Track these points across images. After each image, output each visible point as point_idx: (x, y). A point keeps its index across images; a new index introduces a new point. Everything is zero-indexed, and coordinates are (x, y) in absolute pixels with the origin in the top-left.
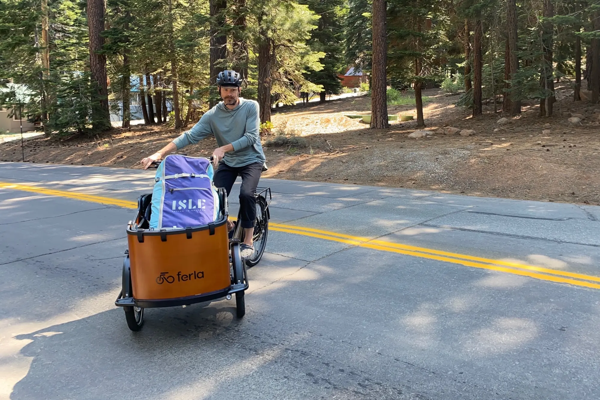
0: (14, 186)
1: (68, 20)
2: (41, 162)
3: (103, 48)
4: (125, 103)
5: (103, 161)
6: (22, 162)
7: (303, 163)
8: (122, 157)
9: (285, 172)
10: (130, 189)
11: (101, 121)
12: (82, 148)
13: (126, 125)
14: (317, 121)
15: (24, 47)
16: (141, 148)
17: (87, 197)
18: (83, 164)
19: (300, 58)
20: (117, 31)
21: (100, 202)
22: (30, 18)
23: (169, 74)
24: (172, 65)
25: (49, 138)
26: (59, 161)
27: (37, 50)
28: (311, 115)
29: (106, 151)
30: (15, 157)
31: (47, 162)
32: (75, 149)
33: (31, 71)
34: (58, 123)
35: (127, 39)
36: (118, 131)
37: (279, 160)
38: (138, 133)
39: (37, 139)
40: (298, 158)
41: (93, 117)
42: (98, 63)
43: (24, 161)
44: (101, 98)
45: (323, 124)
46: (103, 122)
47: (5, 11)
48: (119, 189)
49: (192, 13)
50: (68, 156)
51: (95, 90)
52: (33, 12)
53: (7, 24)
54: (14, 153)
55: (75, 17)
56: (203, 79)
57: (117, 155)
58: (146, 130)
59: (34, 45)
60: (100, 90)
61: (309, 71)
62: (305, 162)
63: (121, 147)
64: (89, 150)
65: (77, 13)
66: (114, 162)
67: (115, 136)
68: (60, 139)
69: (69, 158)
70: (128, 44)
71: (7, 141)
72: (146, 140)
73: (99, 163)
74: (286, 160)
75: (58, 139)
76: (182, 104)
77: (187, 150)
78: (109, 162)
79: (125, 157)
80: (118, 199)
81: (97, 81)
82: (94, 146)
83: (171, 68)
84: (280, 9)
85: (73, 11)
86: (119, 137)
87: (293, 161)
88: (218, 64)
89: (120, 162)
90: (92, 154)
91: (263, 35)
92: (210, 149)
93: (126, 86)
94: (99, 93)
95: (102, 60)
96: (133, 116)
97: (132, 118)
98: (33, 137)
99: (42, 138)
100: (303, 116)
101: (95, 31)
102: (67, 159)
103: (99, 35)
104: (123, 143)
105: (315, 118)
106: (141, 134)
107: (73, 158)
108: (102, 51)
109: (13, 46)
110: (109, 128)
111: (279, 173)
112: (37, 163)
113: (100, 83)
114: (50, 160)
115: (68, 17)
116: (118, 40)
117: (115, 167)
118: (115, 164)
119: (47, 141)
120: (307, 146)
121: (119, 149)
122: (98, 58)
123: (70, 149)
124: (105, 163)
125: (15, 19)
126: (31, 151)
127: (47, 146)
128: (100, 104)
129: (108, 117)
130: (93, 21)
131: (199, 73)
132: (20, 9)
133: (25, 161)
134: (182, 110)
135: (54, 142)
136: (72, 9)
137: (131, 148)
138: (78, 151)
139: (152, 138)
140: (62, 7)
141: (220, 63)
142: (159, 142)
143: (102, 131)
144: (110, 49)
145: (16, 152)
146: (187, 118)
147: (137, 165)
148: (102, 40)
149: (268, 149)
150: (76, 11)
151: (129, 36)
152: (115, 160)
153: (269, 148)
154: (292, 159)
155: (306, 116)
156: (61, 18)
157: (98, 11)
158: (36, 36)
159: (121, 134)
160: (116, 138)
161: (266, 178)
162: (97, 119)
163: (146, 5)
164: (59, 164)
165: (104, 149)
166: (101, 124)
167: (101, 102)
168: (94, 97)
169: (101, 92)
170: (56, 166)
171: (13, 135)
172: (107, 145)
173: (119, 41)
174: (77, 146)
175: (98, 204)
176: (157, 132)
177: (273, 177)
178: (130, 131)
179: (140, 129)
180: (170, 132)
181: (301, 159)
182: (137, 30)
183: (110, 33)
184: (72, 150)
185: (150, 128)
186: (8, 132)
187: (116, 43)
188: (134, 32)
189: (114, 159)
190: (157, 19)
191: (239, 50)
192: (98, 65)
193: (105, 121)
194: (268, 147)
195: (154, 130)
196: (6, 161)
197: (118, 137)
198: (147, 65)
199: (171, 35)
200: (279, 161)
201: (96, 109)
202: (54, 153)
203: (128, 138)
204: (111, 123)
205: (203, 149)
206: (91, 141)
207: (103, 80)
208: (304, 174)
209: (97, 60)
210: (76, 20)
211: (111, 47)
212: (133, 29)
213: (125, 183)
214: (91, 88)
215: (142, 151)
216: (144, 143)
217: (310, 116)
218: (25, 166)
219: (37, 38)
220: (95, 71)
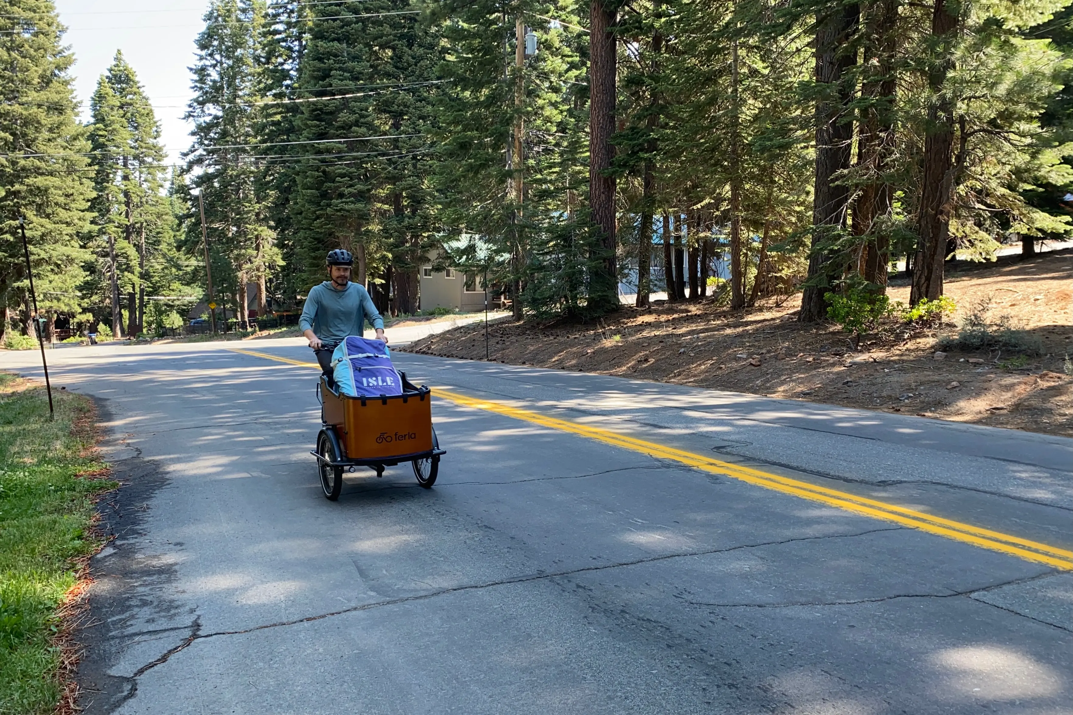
0: (486, 405)
1: (549, 124)
2: (513, 362)
3: (611, 164)
4: (644, 262)
5: (613, 366)
6: (485, 362)
7: (1052, 392)
8: (646, 360)
9: (1005, 412)
10: (687, 428)
11: (605, 294)
12: (576, 340)
13: (642, 301)
14: (1038, 297)
15: (493, 171)
16: (680, 346)
17: (616, 439)
18: (581, 370)
19: (1027, 157)
20: (638, 133)
21: (645, 451)
22: (501, 121)
23: (725, 206)
24: (732, 190)
25: (522, 322)
26: (541, 362)
27: (510, 174)
28: (1017, 284)
29: (616, 348)
30: (476, 352)
31: (524, 363)
32: (566, 343)
33: (499, 209)
34: (537, 296)
35: (653, 146)
36: (631, 312)
37: (985, 381)
38: (663, 318)
39: (503, 323)
40: (1036, 382)
41: (589, 286)
42: (603, 193)
43: (488, 360)
44: (605, 255)
45: (1054, 303)
46: (607, 296)
47: (467, 112)
48: (666, 425)
49: (776, 85)
50: (556, 353)
51: (598, 240)
52: (506, 111)
53: (469, 133)
54: (473, 346)
55: (559, 118)
56: (789, 214)
57: (637, 356)
58: (676, 312)
59: (505, 166)
60: (604, 240)
61: (1039, 186)
62: (1057, 391)
63: (643, 342)
64: (588, 345)
65: (562, 112)
66: (633, 368)
67: (626, 321)
68: (538, 324)
69: (556, 358)
70: (655, 155)
71: (460, 325)
72: (684, 330)
73: (607, 370)
74: (1003, 383)
75: (535, 325)
76: (747, 264)
77: (769, 352)
78: (624, 368)
79: (652, 361)
80: (672, 447)
81: (600, 223)
82: (597, 338)
83: (729, 194)
84: (988, 50)
85: (556, 108)
86: (634, 324)
87: (1023, 386)
88: (837, 179)
89: (644, 370)
90: (594, 353)
91: (945, 112)
92: (815, 351)
93: (646, 232)
94: (602, 243)
95: (610, 185)
96: (656, 285)
97: (655, 288)
98: (496, 320)
99: (509, 322)
100: (999, 286)
101: (601, 135)
102: (554, 360)
103: (606, 142)
104: (645, 334)
105: (1030, 290)
106: (671, 318)
107: (564, 359)
108: (611, 169)
109: (475, 170)
110: (617, 307)
111: (992, 413)
112: (507, 363)
113: (605, 228)
114: (528, 361)
115: (548, 120)
116: (638, 149)
117: (636, 378)
118: (635, 372)
119: (518, 327)
120: (1042, 352)
121: (639, 345)
122: (604, 184)
123: (557, 343)
124: (618, 369)
125: (481, 124)
126: (497, 343)
127: (519, 335)
128: (603, 265)
129: (614, 287)
130: (598, 117)
131: (783, 202)
132: (487, 107)
133: (491, 360)
134: (745, 274)
135: (529, 329)
136: (554, 105)
137: (661, 344)
138: (572, 346)
139: (693, 327)
140: (540, 102)
141: (843, 176)
142: (709, 334)
143: (606, 312)
144: (625, 165)
145: (476, 343)
146: (756, 289)
147: (675, 376)
148: (610, 151)
149: (946, 357)
150: (561, 107)
151: (658, 139)
152: (635, 365)
153: (949, 354)
154: (1020, 383)
155: (1005, 286)
156: (539, 122)
157: (606, 99)
158: (508, 151)
159: (636, 317)
160: (629, 324)
161: (966, 422)
162: (598, 292)
163: (692, 79)
164: (542, 367)
165: (614, 343)
166: (604, 299)
167: (604, 261)
168: (595, 253)
169: (605, 243)
170: (538, 372)
171: (465, 315)
172: (617, 338)
173: (641, 150)
174: (568, 337)
175: (641, 455)
176: (699, 316)
177: (979, 422)
178: (650, 313)
179: (666, 310)
180: (725, 317)
181: (1044, 384)
182: (674, 128)
183: (625, 137)
184: (561, 343)
185: (683, 307)
186: (457, 310)
187: (636, 153)
188: (668, 131)
189: (633, 363)
190: (712, 101)
191: (883, 148)
192: (603, 195)
193: (610, 294)
194: (944, 351)
195: (690, 311)
196: (462, 358)
197: (631, 323)
198: (687, 192)
199: (735, 132)
200: (986, 385)
201: (596, 274)
202: (532, 348)
203: (649, 324)
204: (620, 297)
205: (800, 350)
206: (587, 330)
207: (609, 223)
208: (1062, 420)
209: (602, 186)
210: (559, 124)
211: (627, 162)
212: (666, 126)
213: (669, 413)
214: (590, 236)
215: (682, 350)
216: (683, 335)
217: (1015, 287)
218: (493, 368)
219: (509, 154)
220: (597, 207)
